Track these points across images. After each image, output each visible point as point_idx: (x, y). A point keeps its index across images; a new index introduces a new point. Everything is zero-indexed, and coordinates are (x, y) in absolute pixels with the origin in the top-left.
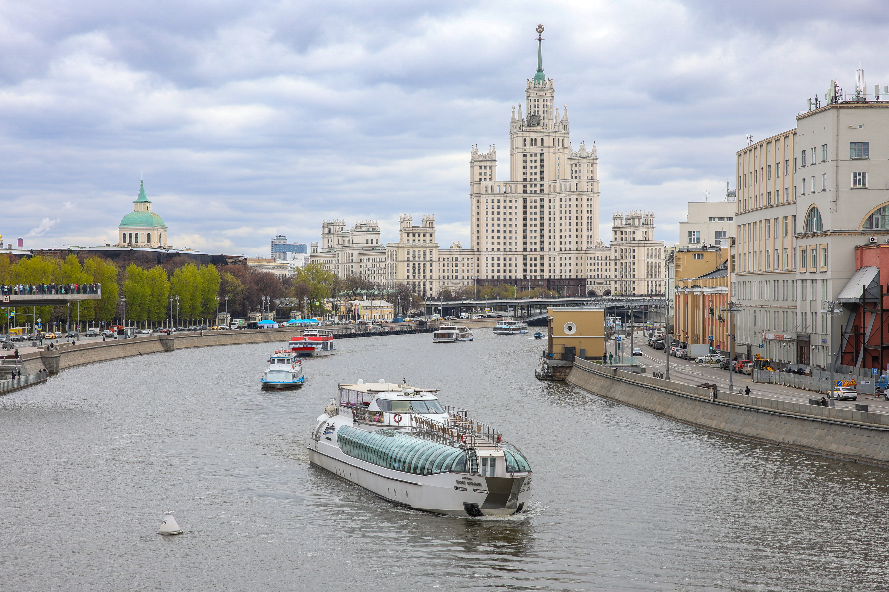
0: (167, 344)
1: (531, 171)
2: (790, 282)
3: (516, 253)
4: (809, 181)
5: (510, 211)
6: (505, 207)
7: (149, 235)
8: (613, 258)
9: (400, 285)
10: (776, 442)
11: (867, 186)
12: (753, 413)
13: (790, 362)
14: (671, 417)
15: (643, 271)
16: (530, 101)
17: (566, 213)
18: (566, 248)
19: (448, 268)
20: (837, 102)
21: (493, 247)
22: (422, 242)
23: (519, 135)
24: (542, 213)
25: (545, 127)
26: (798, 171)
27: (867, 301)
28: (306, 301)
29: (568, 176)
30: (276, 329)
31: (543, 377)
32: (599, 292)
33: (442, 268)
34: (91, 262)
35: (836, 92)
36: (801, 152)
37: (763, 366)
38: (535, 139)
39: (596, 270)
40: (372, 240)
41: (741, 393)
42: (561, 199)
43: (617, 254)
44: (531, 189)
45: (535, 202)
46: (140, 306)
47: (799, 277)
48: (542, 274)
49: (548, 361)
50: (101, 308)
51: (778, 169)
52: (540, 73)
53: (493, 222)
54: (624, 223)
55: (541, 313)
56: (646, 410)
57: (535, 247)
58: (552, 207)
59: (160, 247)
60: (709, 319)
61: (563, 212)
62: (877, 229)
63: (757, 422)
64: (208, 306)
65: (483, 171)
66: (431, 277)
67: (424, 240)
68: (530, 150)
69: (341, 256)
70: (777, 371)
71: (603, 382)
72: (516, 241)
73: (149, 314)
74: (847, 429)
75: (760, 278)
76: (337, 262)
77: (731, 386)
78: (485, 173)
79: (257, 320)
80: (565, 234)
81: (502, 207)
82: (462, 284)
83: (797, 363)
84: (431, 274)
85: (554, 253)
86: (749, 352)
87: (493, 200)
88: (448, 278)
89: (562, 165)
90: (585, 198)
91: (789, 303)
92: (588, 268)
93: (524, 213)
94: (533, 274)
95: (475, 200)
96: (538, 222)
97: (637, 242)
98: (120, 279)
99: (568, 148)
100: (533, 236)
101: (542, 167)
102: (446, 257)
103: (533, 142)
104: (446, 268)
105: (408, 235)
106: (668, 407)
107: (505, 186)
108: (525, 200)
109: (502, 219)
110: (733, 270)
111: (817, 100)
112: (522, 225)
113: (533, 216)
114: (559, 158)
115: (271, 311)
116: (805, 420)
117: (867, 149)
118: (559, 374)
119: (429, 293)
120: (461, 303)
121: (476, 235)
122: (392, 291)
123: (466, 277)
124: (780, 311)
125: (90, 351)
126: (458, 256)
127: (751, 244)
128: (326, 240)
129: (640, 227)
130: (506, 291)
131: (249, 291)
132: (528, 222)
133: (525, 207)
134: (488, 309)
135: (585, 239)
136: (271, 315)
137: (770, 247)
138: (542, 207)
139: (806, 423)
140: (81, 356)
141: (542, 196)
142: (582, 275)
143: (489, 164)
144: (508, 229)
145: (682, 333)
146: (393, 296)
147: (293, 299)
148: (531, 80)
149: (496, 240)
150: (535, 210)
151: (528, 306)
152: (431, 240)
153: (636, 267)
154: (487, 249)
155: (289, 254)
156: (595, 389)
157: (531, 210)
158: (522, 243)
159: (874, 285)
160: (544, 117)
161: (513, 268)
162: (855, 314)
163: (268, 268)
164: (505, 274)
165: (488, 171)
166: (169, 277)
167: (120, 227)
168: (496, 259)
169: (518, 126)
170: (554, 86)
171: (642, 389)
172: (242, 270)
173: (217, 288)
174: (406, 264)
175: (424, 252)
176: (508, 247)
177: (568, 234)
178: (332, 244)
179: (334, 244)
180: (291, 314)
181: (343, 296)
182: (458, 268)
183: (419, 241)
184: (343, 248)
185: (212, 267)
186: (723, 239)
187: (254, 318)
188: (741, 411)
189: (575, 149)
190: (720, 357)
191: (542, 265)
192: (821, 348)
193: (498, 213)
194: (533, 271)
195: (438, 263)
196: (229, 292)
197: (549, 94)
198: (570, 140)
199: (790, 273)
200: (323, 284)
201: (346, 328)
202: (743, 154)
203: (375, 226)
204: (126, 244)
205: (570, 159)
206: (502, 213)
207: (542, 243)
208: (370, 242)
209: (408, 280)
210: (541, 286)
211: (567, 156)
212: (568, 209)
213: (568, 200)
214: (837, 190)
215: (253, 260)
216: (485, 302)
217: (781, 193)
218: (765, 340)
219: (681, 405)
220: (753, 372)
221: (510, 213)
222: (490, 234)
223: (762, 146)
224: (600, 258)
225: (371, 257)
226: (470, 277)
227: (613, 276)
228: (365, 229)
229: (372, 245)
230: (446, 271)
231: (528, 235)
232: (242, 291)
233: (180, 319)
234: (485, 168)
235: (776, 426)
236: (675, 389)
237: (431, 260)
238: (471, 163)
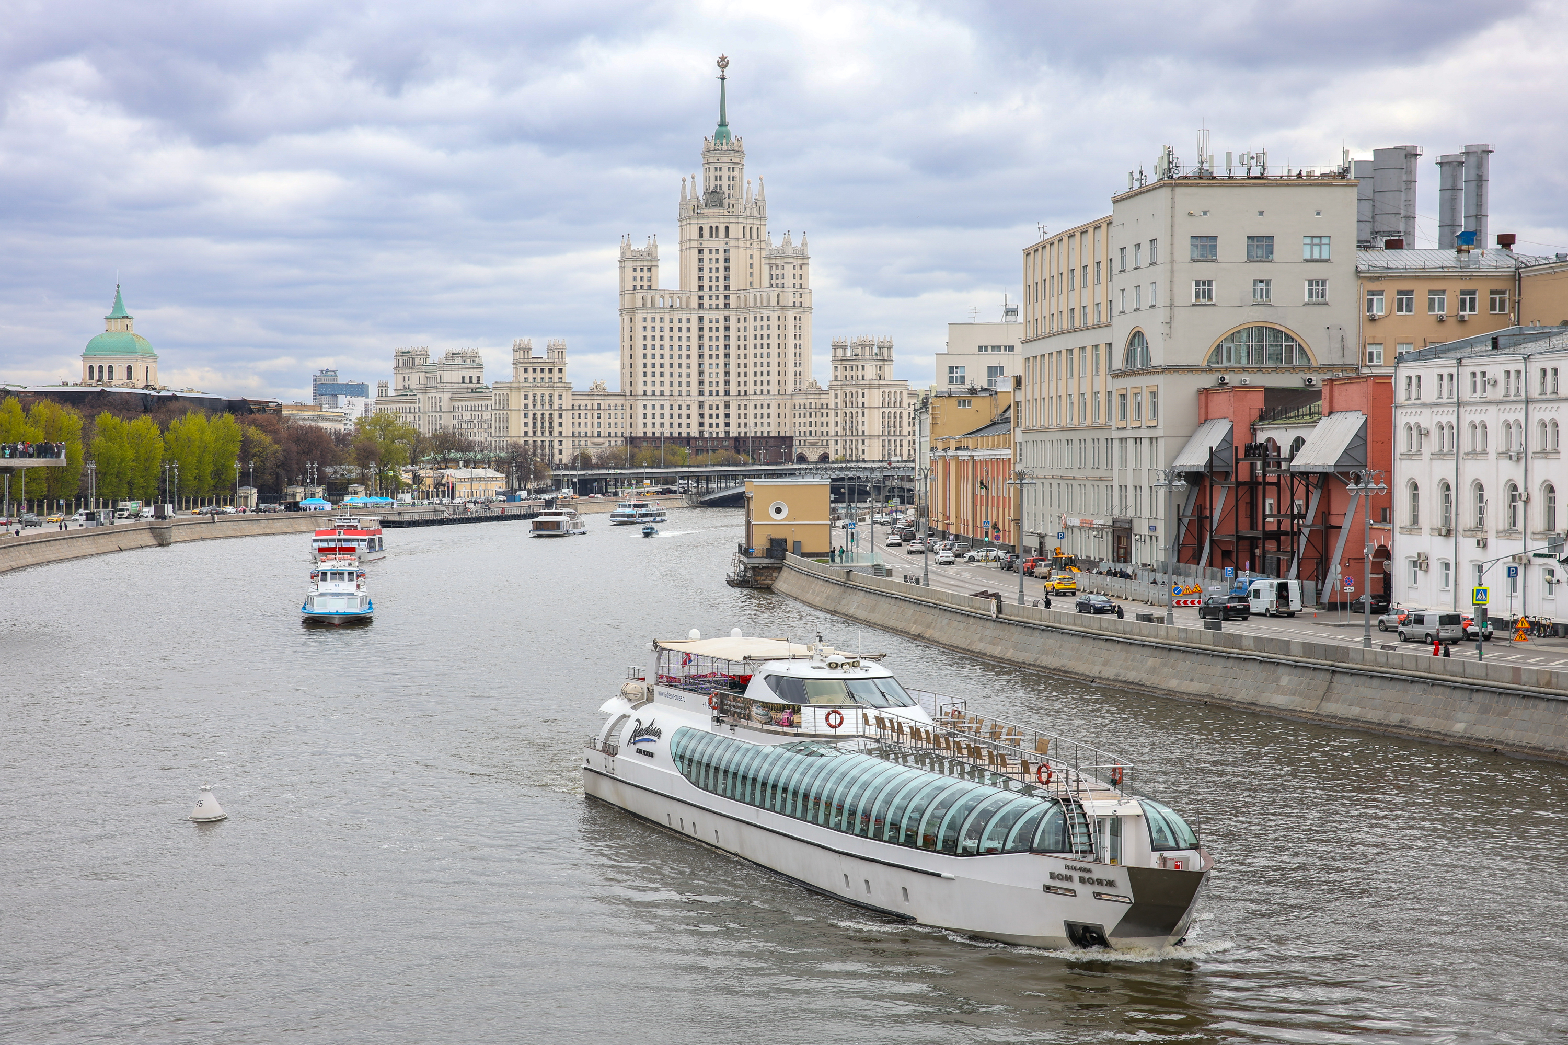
0: (162, 534)
1: (711, 275)
2: (1103, 443)
3: (688, 398)
4: (1131, 293)
5: (680, 334)
6: (671, 329)
7: (129, 368)
8: (833, 406)
9: (515, 446)
10: (1089, 676)
11: (1214, 300)
12: (1055, 635)
13: (1103, 559)
14: (933, 641)
15: (876, 425)
16: (708, 170)
17: (762, 338)
18: (762, 391)
19: (586, 420)
20: (1171, 178)
21: (653, 388)
22: (547, 380)
23: (692, 221)
24: (727, 338)
25: (731, 209)
26: (1114, 278)
27: (1215, 469)
28: (373, 469)
29: (766, 283)
30: (329, 513)
31: (738, 583)
32: (813, 456)
33: (577, 420)
34: (42, 409)
35: (1169, 162)
36: (1119, 251)
37: (1066, 565)
38: (717, 227)
39: (807, 424)
40: (471, 377)
41: (1035, 604)
42: (756, 317)
43: (839, 400)
44: (711, 302)
45: (717, 321)
46: (117, 477)
47: (1116, 434)
48: (727, 429)
49: (745, 560)
50: (56, 480)
51: (1085, 275)
52: (724, 129)
53: (653, 352)
54: (849, 354)
55: (726, 488)
56: (896, 631)
57: (717, 389)
58: (742, 330)
59: (147, 387)
60: (982, 496)
61: (759, 337)
62: (1228, 364)
63: (1061, 647)
64: (223, 477)
65: (639, 274)
66: (560, 434)
67: (550, 378)
68: (708, 244)
69: (424, 401)
70: (1086, 573)
71: (829, 590)
72: (688, 380)
73: (131, 489)
74: (1193, 657)
75: (1058, 436)
76: (417, 410)
77: (1022, 594)
78: (642, 278)
79: (298, 499)
80: (762, 369)
81: (667, 329)
82: (607, 444)
83: (1113, 561)
84: (560, 429)
85: (745, 398)
86: (1041, 544)
87: (653, 318)
88: (586, 435)
89: (756, 266)
90: (790, 316)
91: (1102, 473)
92: (795, 420)
93: (701, 338)
94: (714, 429)
95: (627, 318)
96: (721, 352)
97: (867, 382)
98: (86, 435)
99: (765, 242)
100: (714, 373)
101: (727, 269)
102: (583, 403)
103: (714, 231)
104: (583, 420)
105: (526, 370)
106: (929, 627)
107: (671, 297)
108: (701, 319)
109: (667, 348)
110: (1018, 424)
111: (1141, 173)
112: (697, 356)
113: (714, 343)
114: (751, 256)
115: (319, 484)
116: (1131, 644)
117: (1214, 247)
118: (763, 578)
119: (557, 457)
120: (607, 472)
121: (628, 370)
122: (502, 455)
123: (613, 434)
124: (1089, 484)
125: (43, 544)
126: (602, 403)
127: (1045, 386)
128: (400, 377)
129: (872, 360)
130: (673, 455)
131: (285, 453)
132: (706, 352)
133: (701, 329)
134: (647, 482)
135: (790, 378)
136: (319, 490)
137: (1074, 389)
138: (727, 329)
139: (1133, 648)
140: (29, 553)
141: (726, 312)
142: (787, 431)
143: (647, 264)
144: (676, 362)
145: (941, 517)
146: (504, 463)
147: (352, 467)
148: (710, 138)
149: (658, 379)
150: (717, 334)
151: (707, 477)
152: (560, 378)
153: (866, 419)
154: (645, 391)
155: (341, 398)
156: (817, 601)
157: (711, 334)
158: (697, 383)
159: (1226, 445)
160: (729, 195)
161: (684, 421)
162: (1197, 489)
163: (313, 419)
164: (672, 430)
165: (646, 274)
166: (162, 432)
167: (85, 357)
168: (658, 407)
169: (691, 207)
170: (745, 148)
171: (889, 600)
172: (275, 421)
173: (237, 450)
174: (522, 413)
175: (551, 396)
176: (676, 388)
177: (765, 369)
178: (409, 383)
179: (413, 383)
180: (350, 489)
181: (429, 462)
182: (601, 420)
183: (542, 379)
184: (426, 389)
185: (229, 418)
186: (1000, 379)
187: (294, 496)
188: (1037, 632)
189: (776, 242)
190: (1001, 553)
191: (727, 416)
192: (1148, 538)
193: (662, 338)
194: (714, 425)
195: (571, 413)
196: (254, 455)
197: (737, 160)
198: (768, 228)
199: (1102, 428)
200: (398, 444)
201: (435, 511)
202: (1032, 253)
203: (475, 356)
204: (94, 382)
205: (769, 257)
206: (667, 338)
207: (727, 383)
208: (467, 380)
209: (526, 439)
210: (726, 448)
211: (764, 253)
212: (765, 332)
213: (765, 319)
214: (1171, 306)
215: (289, 407)
216: (642, 471)
217: (1089, 310)
218: (1066, 527)
219: (948, 624)
220: (1050, 574)
221: (680, 339)
222: (649, 370)
223: (1061, 240)
224: (813, 406)
225: (469, 403)
226: (619, 434)
227: (832, 433)
228: (460, 362)
229: (471, 385)
230: (583, 425)
231: (707, 370)
232: (274, 454)
233: (179, 497)
234: (642, 270)
235: (1090, 654)
236: (939, 599)
237: (560, 408)
238: (621, 262)
